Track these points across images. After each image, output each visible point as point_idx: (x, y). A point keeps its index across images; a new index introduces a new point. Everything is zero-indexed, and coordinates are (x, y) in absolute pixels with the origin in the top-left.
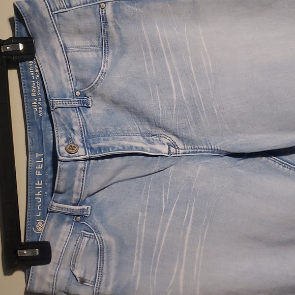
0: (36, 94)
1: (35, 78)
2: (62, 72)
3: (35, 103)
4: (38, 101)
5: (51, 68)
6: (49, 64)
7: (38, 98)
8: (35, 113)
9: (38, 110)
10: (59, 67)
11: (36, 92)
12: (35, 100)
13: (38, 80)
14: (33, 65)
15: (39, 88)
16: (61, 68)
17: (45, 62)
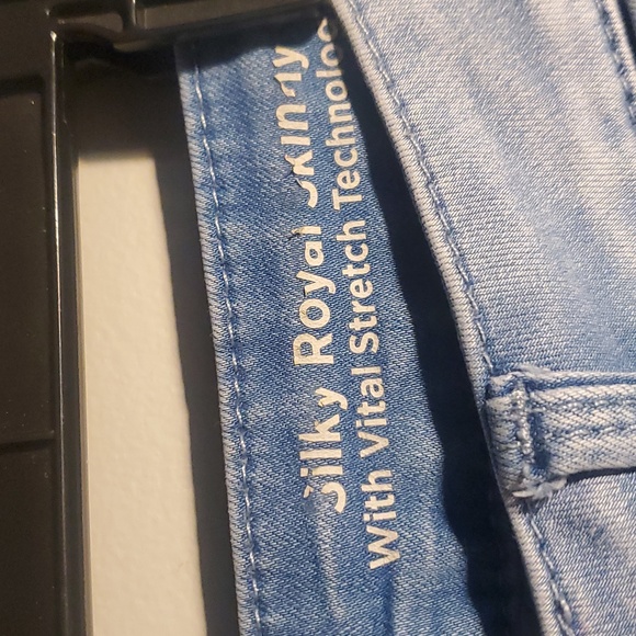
0: (338, 347)
1: (325, 197)
2: (585, 128)
3: (325, 431)
4: (351, 414)
5: (483, 99)
6: (465, 61)
7: (349, 386)
8: (326, 533)
9: (357, 499)
10: (553, 90)
11: (339, 329)
12: (329, 397)
13: (349, 212)
14: (311, 86)
15: (359, 289)
16: (575, 93)
17: (421, 45)
